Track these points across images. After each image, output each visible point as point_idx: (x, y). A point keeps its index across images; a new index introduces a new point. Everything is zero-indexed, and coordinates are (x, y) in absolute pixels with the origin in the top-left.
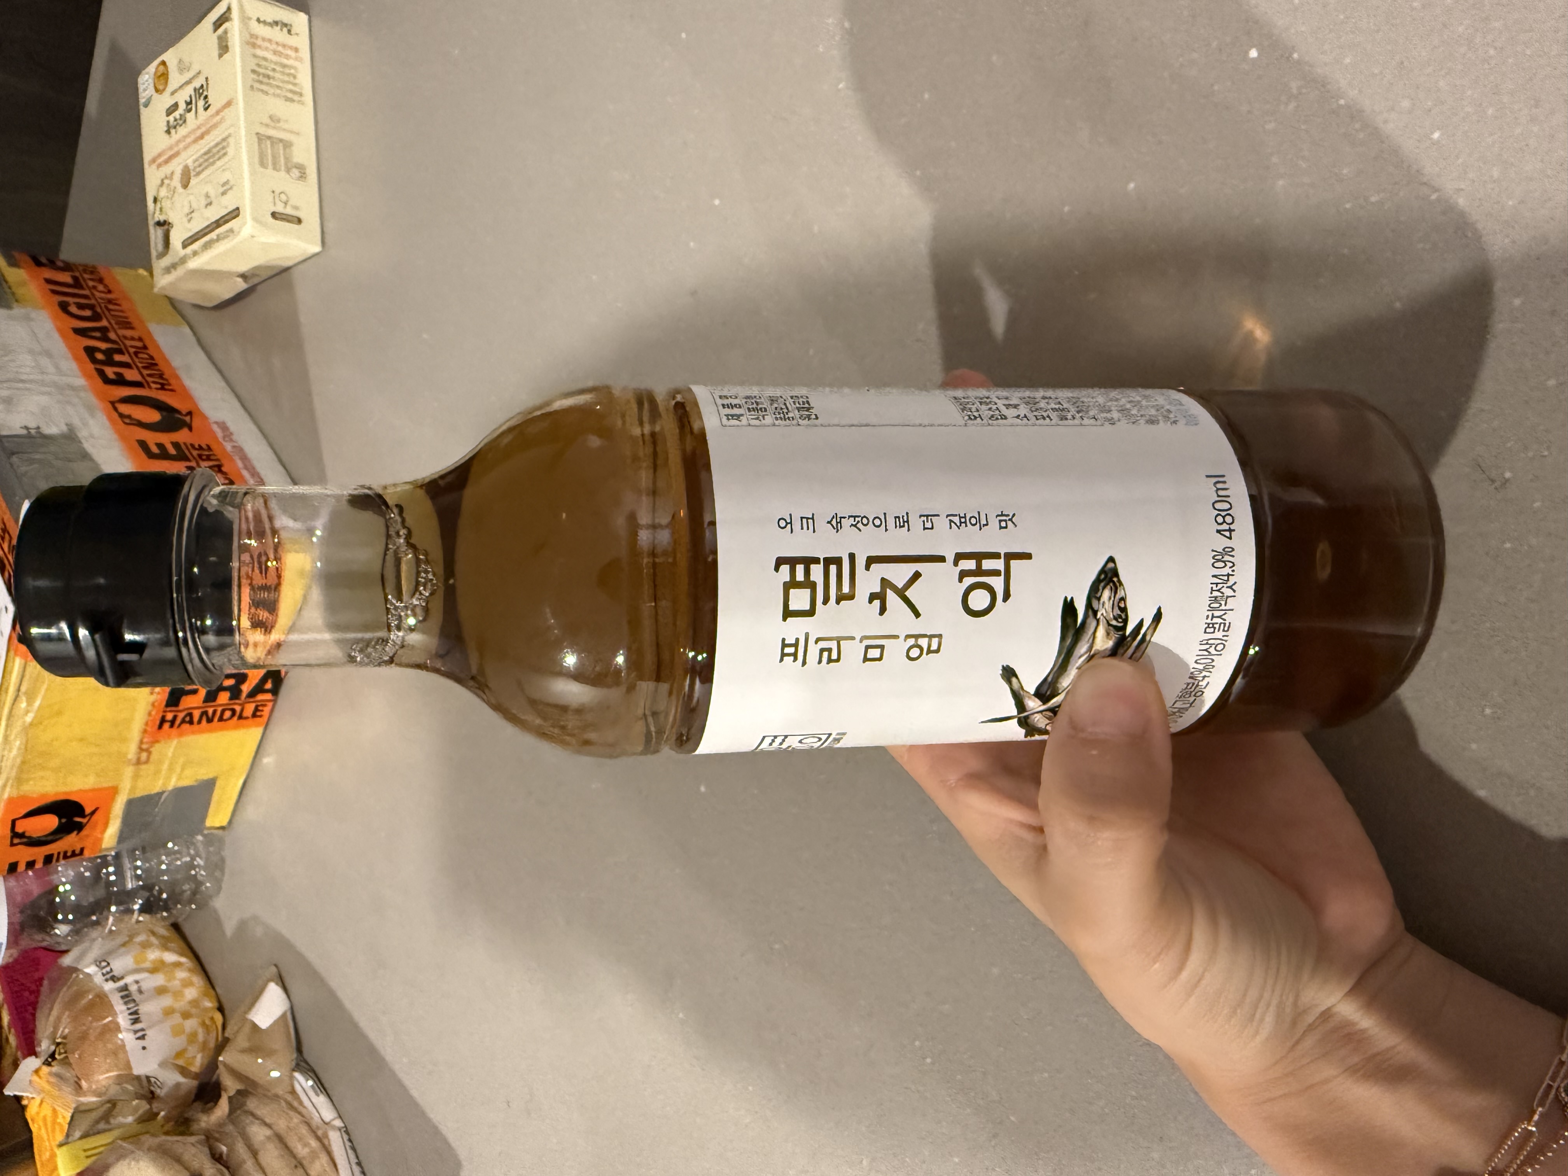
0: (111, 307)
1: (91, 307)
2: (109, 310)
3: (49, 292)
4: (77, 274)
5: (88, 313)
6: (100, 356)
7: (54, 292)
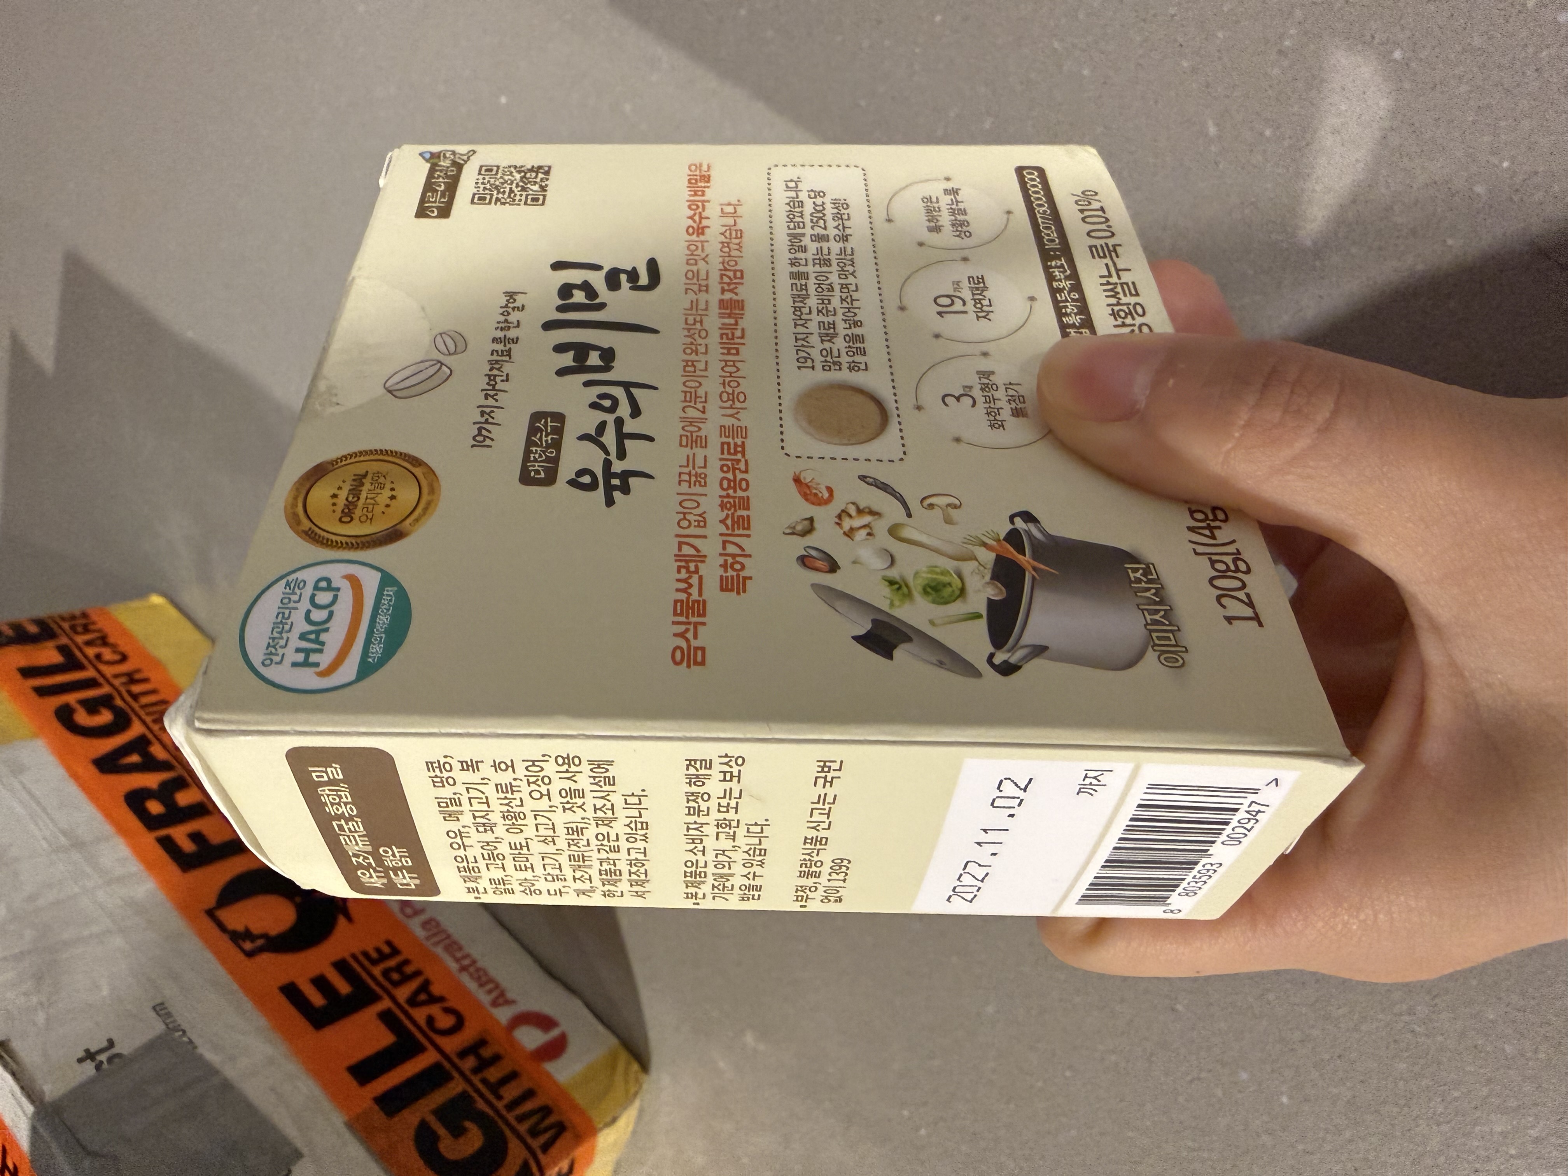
0: (136, 689)
1: (106, 702)
2: (135, 697)
3: (33, 695)
4: (64, 640)
5: (105, 717)
6: (155, 807)
7: (42, 692)
